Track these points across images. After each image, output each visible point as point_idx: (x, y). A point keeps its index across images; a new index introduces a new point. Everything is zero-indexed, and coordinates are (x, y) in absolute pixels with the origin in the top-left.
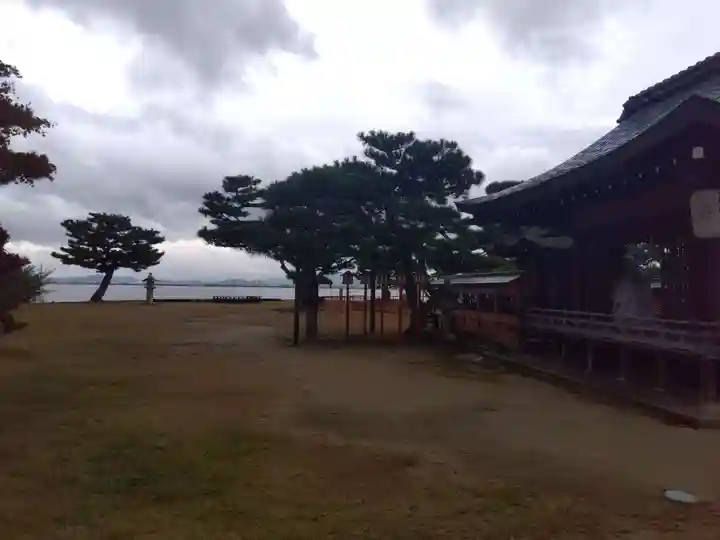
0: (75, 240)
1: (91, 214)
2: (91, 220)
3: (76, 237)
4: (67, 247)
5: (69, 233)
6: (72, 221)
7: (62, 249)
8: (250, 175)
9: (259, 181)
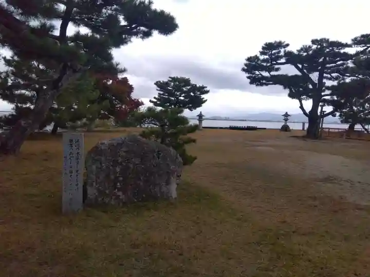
0: (162, 93)
1: (170, 77)
2: (170, 81)
3: (162, 91)
4: (157, 97)
5: (159, 89)
6: (160, 82)
7: (155, 98)
8: (283, 41)
9: (288, 45)
